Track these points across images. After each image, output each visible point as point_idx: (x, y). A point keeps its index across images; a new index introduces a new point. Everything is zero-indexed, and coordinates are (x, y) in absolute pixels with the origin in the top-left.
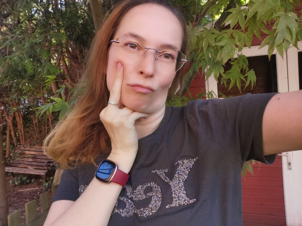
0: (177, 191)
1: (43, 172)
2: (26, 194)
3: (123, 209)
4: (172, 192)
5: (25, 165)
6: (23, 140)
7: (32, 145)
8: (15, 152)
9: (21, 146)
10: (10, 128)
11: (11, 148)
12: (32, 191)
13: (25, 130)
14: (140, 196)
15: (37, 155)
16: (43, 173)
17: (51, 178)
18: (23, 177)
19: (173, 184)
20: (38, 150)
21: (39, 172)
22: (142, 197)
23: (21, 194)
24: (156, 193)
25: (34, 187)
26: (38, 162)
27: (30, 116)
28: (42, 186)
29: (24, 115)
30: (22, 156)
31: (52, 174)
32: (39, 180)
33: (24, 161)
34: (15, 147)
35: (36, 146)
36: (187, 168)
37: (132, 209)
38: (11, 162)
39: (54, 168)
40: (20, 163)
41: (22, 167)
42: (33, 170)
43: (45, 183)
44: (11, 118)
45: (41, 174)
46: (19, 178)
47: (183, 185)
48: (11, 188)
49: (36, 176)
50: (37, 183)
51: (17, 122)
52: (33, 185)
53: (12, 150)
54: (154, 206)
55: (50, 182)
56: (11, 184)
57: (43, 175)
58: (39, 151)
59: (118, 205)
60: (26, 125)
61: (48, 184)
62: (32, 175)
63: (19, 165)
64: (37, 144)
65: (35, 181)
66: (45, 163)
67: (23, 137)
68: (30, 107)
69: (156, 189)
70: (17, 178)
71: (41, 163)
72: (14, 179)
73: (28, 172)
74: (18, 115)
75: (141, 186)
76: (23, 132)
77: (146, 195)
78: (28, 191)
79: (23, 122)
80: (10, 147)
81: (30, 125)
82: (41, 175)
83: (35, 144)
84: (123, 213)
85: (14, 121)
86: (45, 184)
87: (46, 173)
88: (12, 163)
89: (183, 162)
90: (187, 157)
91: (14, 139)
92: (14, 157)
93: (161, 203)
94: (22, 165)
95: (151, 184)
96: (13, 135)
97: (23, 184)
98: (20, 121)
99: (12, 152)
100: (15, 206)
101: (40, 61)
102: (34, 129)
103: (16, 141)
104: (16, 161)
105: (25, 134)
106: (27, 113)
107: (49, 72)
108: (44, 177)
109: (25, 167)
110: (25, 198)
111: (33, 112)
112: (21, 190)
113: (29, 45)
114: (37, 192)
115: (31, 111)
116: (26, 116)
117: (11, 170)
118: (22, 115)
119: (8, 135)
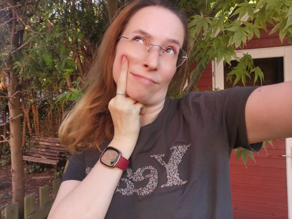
0: (172, 173)
1: (55, 162)
2: (39, 181)
3: (124, 189)
4: (167, 174)
5: (39, 155)
6: (38, 132)
7: (46, 136)
8: (30, 142)
9: (36, 137)
10: (27, 119)
11: (27, 138)
12: (44, 179)
13: (40, 122)
14: (139, 177)
15: (49, 146)
17: (62, 168)
18: (36, 166)
19: (168, 166)
20: (51, 141)
21: (51, 162)
22: (141, 178)
23: (34, 182)
24: (154, 175)
25: (46, 176)
26: (50, 152)
27: (45, 109)
28: (53, 175)
29: (40, 108)
30: (36, 146)
31: (63, 164)
32: (51, 169)
33: (38, 151)
34: (30, 137)
35: (50, 137)
36: (181, 153)
37: (132, 189)
38: (26, 151)
39: (65, 159)
40: (34, 152)
41: (35, 157)
42: (46, 160)
43: (56, 172)
44: (28, 110)
45: (53, 163)
46: (33, 166)
47: (177, 168)
48: (26, 175)
49: (48, 165)
50: (49, 172)
51: (33, 114)
52: (45, 174)
53: (28, 140)
54: (151, 186)
55: (61, 171)
56: (25, 171)
57: (55, 165)
58: (52, 143)
59: (119, 185)
60: (41, 117)
61: (59, 174)
62: (44, 164)
63: (34, 154)
64: (50, 135)
65: (47, 170)
66: (57, 153)
67: (38, 128)
68: (46, 101)
69: (154, 172)
70: (31, 166)
71: (54, 154)
72: (28, 167)
73: (41, 161)
74: (34, 107)
75: (140, 169)
76: (38, 124)
77: (144, 176)
78: (40, 179)
79: (39, 115)
80: (25, 137)
81: (44, 117)
82: (53, 165)
83: (48, 135)
84: (124, 192)
85: (30, 114)
86: (56, 174)
87: (57, 163)
88: (27, 152)
89: (177, 148)
90: (182, 144)
91: (30, 129)
92: (29, 146)
93: (158, 183)
94: (36, 154)
95: (149, 167)
96: (29, 126)
97: (36, 172)
98: (36, 113)
99: (27, 142)
100: (29, 191)
101: (58, 56)
102: (49, 121)
103: (31, 132)
104: (31, 151)
105: (40, 126)
106: (42, 107)
107: (67, 65)
108: (55, 166)
109: (38, 156)
110: (38, 185)
111: (48, 105)
112: (34, 177)
113: (50, 40)
114: (49, 180)
115: (46, 105)
116: (41, 109)
117: (26, 158)
118: (38, 108)
119: (24, 125)
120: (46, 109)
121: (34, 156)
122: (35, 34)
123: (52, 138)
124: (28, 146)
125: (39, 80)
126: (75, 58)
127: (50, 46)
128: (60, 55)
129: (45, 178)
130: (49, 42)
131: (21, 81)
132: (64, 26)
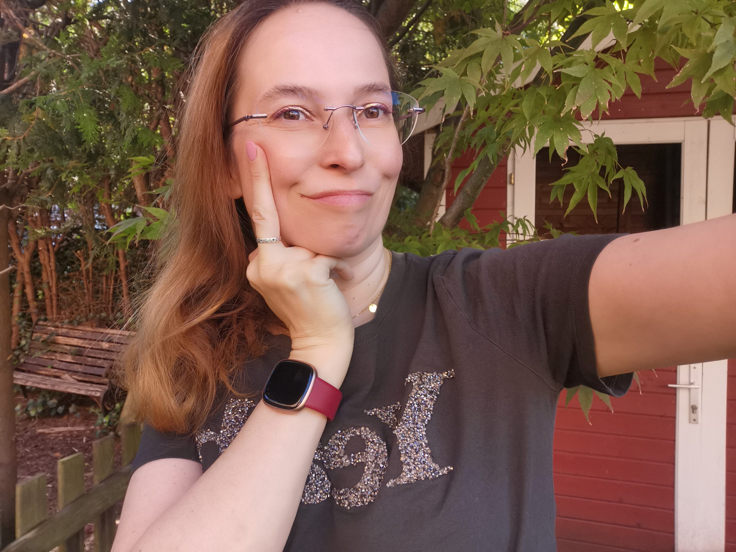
1: (100, 390)
2: (54, 439)
4: (400, 450)
5: (56, 370)
6: (55, 310)
7: (75, 323)
8: (32, 336)
9: (49, 324)
10: (24, 278)
11: (24, 327)
12: (68, 435)
13: (60, 286)
14: (337, 459)
15: (84, 347)
16: (97, 391)
17: (118, 405)
18: (48, 399)
19: (401, 431)
20: (89, 336)
21: (88, 390)
22: (342, 462)
23: (43, 440)
25: (73, 425)
26: (86, 365)
27: (73, 251)
28: (93, 424)
29: (59, 250)
30: (49, 349)
32: (87, 409)
33: (53, 359)
34: (34, 324)
35: (85, 325)
38: (22, 360)
40: (44, 365)
41: (46, 375)
42: (75, 384)
43: (100, 416)
44: (27, 255)
45: (93, 393)
46: (40, 400)
48: (20, 423)
49: (80, 398)
50: (81, 415)
51: (41, 264)
52: (72, 420)
53: (25, 331)
55: (114, 414)
56: (19, 413)
57: (98, 398)
58: (90, 340)
60: (63, 273)
61: (110, 421)
62: (70, 395)
63: (41, 368)
64: (87, 320)
65: (78, 410)
66: (104, 367)
67: (54, 302)
68: (76, 230)
70: (36, 400)
71: (95, 368)
72: (27, 401)
73: (62, 388)
74: (45, 247)
76: (54, 290)
78: (59, 433)
79: (56, 266)
80: (20, 324)
81: (71, 274)
82: (94, 397)
83: (81, 320)
85: (34, 263)
86: (102, 420)
87: (104, 392)
88: (25, 362)
91: (33, 304)
92: (30, 348)
94: (49, 369)
96: (30, 296)
97: (46, 415)
98: (50, 262)
99: (25, 337)
100: (28, 465)
101: (114, 117)
102: (83, 284)
103: (35, 311)
104: (33, 360)
105: (60, 295)
106: (67, 246)
107: (137, 141)
108: (99, 401)
109: (54, 374)
110: (52, 449)
111: (82, 242)
112: (43, 428)
113: (92, 74)
114: (81, 436)
115: (78, 241)
116: (63, 253)
117: (20, 378)
118: (56, 249)
119: (17, 294)
120: (76, 251)
121: (43, 372)
122: (52, 55)
123: (92, 327)
124: (27, 347)
125: (61, 177)
126: (158, 123)
127: (93, 91)
128: (119, 114)
129: (71, 432)
130: (88, 79)
131: (12, 179)
132: (130, 39)
